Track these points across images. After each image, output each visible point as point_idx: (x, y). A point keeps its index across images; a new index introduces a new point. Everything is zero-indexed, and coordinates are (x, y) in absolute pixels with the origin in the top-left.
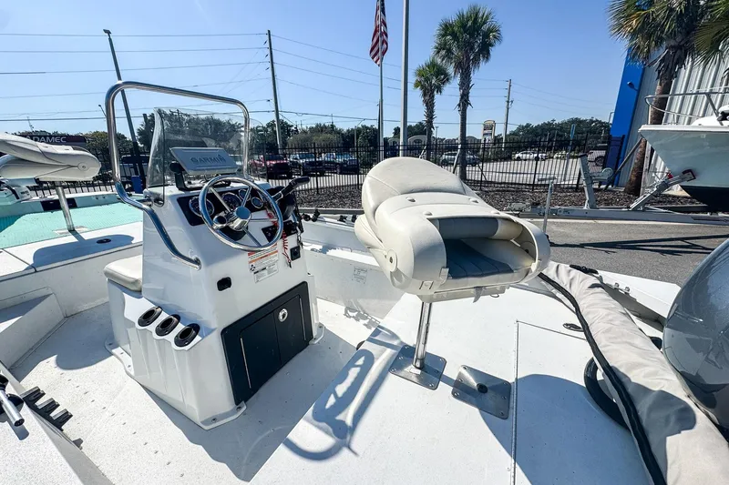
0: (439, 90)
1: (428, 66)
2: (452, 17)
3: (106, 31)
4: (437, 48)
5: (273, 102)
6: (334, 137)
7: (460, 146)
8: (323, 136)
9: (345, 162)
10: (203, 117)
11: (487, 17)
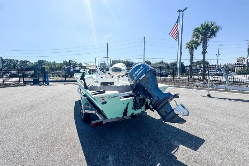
0: (196, 48)
1: (191, 41)
2: (199, 26)
3: (107, 43)
4: (193, 36)
5: (143, 56)
6: (164, 66)
7: (202, 67)
8: (161, 65)
9: (162, 73)
10: (125, 61)
11: (213, 24)
